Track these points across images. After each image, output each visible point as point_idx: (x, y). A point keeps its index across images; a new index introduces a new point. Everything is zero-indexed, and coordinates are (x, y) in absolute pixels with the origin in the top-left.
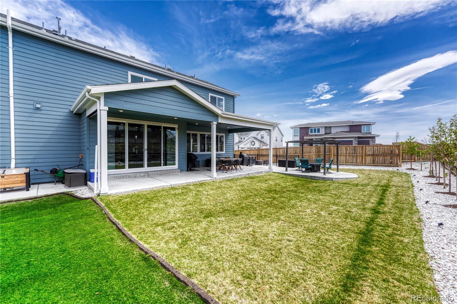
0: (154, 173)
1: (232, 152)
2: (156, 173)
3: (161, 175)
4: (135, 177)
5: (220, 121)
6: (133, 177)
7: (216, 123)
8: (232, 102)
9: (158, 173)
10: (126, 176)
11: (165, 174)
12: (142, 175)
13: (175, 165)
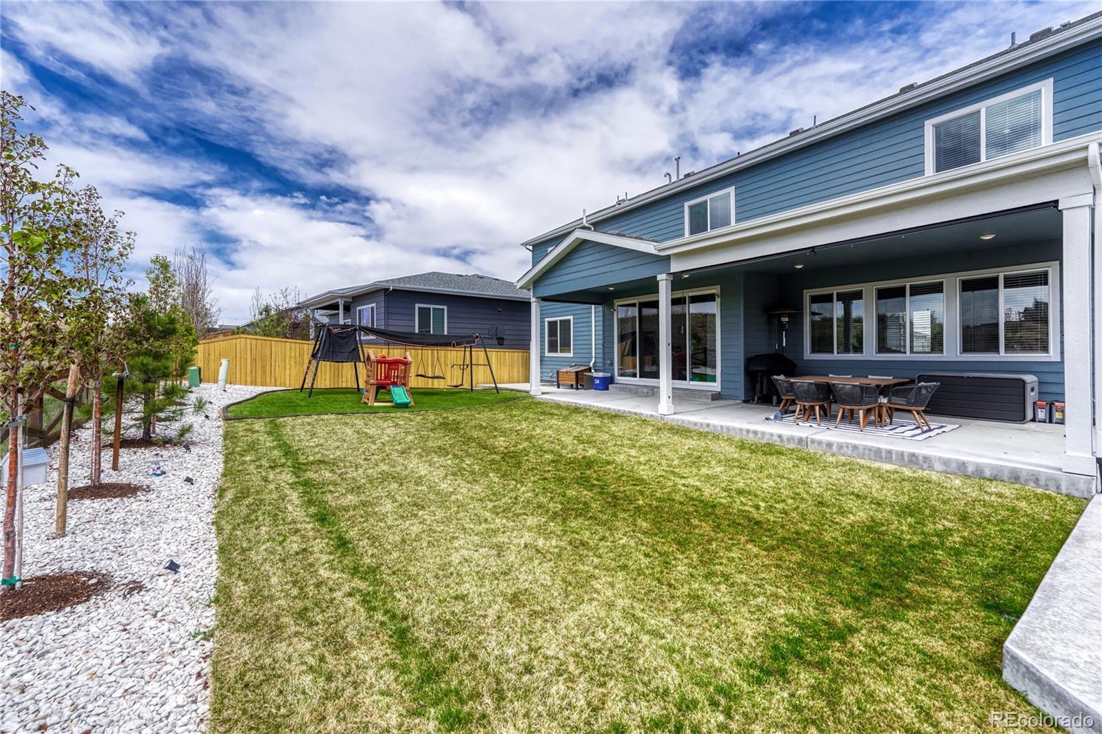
5: (676, 267)
10: (629, 389)
12: (645, 391)
13: (715, 381)
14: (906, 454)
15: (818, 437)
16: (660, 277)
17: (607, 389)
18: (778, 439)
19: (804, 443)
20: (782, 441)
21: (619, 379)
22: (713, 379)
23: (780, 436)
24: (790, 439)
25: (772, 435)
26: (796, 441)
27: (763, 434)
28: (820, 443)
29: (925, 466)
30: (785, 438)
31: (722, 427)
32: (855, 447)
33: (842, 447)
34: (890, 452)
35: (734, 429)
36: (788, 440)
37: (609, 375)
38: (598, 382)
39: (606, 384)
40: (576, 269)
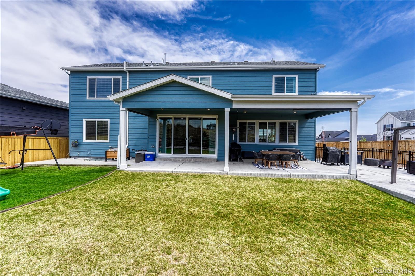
0: (190, 159)
1: (313, 144)
2: (192, 160)
3: (197, 162)
4: (175, 161)
5: (235, 106)
6: (173, 161)
7: (229, 109)
8: (314, 77)
9: (194, 160)
10: (168, 159)
11: (201, 161)
12: (181, 160)
13: (215, 154)
14: (320, 175)
15: (294, 173)
16: (226, 109)
17: (155, 160)
18: (281, 176)
19: (290, 176)
20: (282, 176)
21: (159, 154)
22: (214, 153)
23: (281, 175)
24: (285, 175)
25: (278, 175)
26: (287, 176)
27: (275, 175)
28: (295, 175)
29: (324, 178)
30: (283, 175)
31: (257, 174)
32: (306, 175)
33: (302, 176)
34: (316, 175)
35: (263, 174)
36: (284, 176)
37: (154, 153)
38: (149, 157)
39: (153, 158)
40: (165, 96)
